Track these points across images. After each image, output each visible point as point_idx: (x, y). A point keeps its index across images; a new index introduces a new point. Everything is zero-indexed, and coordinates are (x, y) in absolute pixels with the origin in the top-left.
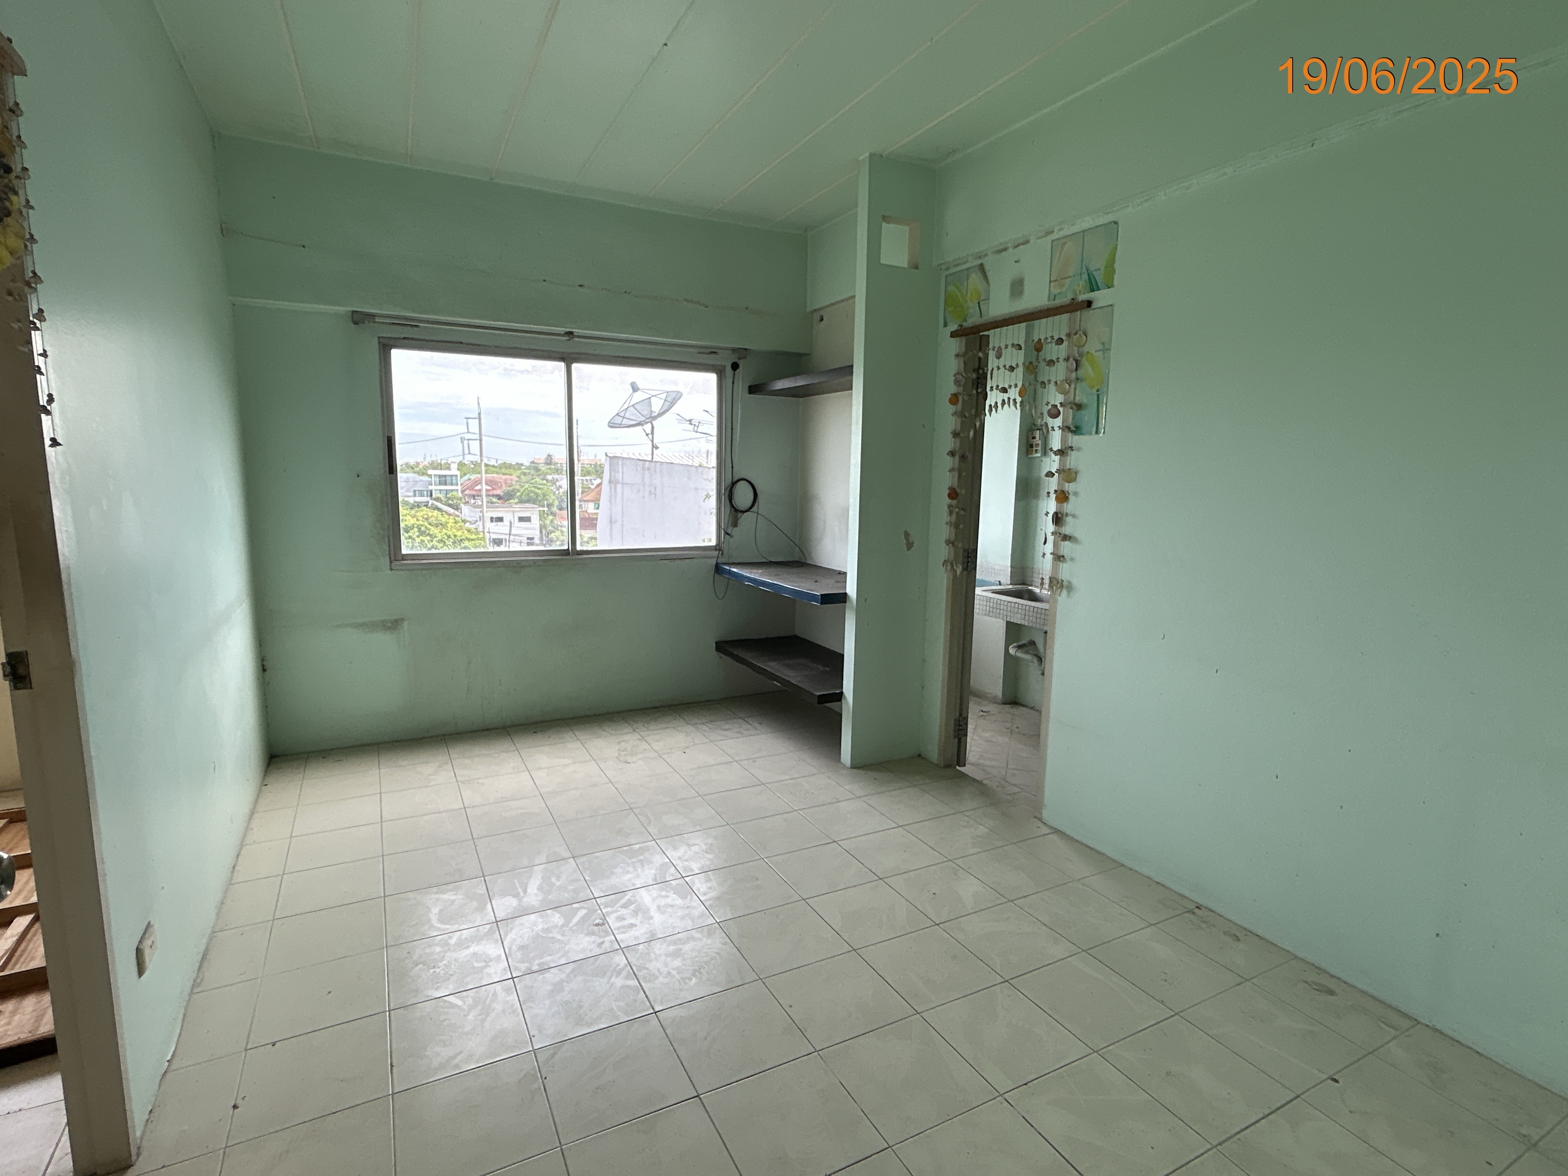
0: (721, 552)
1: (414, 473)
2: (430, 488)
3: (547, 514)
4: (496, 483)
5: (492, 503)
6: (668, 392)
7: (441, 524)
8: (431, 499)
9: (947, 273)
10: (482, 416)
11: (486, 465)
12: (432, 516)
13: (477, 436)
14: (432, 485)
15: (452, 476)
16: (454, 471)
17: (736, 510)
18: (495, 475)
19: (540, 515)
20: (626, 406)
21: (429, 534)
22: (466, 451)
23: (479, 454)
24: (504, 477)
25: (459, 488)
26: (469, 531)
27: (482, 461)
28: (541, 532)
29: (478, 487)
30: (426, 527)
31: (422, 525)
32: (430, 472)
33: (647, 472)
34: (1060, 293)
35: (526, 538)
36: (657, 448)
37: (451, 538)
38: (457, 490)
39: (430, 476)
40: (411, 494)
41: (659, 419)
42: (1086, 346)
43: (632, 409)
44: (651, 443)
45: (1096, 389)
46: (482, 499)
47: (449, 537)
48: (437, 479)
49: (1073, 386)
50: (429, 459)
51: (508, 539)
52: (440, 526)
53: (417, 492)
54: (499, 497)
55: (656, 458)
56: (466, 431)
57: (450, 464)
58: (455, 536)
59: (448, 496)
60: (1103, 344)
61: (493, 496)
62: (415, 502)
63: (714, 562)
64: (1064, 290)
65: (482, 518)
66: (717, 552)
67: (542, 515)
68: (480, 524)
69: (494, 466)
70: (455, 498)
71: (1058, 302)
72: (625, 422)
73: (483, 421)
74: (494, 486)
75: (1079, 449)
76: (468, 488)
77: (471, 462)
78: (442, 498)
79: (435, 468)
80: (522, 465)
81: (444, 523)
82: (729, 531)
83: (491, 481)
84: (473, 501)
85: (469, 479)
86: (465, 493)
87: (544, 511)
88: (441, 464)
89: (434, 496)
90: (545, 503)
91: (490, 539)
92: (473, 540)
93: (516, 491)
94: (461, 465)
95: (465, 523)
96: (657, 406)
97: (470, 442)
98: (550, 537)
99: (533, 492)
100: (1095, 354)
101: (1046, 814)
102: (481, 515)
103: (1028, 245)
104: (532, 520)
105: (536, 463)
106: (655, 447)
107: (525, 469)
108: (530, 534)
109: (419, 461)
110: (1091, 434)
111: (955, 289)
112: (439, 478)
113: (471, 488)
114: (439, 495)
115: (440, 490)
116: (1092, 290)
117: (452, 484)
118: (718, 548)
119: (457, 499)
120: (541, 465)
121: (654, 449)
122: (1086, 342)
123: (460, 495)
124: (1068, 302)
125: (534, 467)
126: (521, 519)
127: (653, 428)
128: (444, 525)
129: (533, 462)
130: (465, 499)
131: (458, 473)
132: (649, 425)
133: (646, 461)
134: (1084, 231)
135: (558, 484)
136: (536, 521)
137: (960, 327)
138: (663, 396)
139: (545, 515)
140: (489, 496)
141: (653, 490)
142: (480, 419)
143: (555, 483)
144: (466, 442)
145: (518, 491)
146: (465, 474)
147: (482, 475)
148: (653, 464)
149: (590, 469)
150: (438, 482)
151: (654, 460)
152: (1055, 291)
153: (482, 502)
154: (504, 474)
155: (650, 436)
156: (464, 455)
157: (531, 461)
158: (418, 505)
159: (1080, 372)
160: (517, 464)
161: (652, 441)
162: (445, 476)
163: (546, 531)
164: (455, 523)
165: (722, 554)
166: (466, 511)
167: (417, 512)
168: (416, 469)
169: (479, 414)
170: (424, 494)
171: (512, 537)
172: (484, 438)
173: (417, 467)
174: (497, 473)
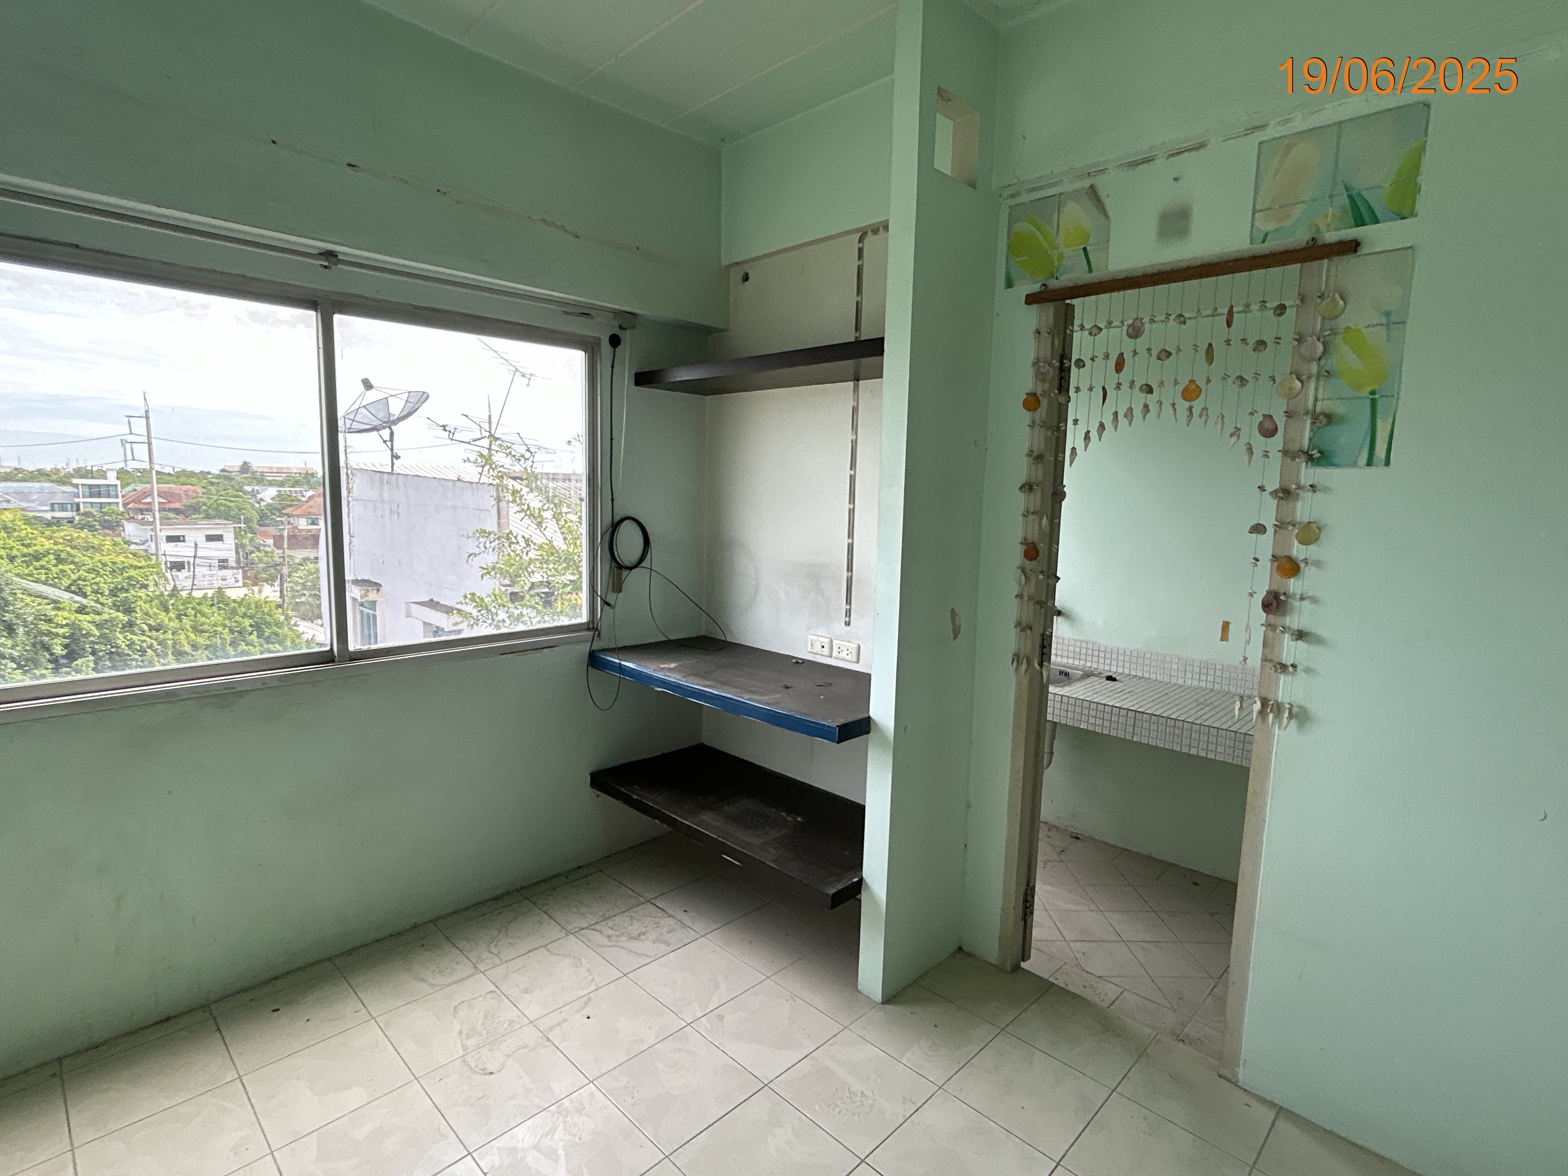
0: (597, 632)
1: (52, 481)
2: (76, 500)
3: (245, 532)
4: (173, 495)
5: (169, 519)
6: (409, 392)
7: (93, 547)
8: (79, 515)
9: (1012, 202)
10: (151, 415)
11: (158, 473)
12: (78, 538)
13: (145, 439)
14: (79, 497)
15: (108, 486)
16: (112, 479)
17: (620, 567)
18: (172, 485)
19: (235, 533)
20: (356, 406)
21: (73, 562)
22: (129, 457)
23: (148, 460)
24: (185, 488)
25: (120, 500)
26: (135, 555)
27: (151, 469)
28: (237, 553)
29: (148, 500)
30: (68, 553)
31: (62, 551)
32: (75, 481)
33: (386, 487)
34: (1276, 230)
35: (217, 561)
36: (398, 457)
37: (107, 566)
38: (118, 503)
39: (76, 486)
40: (48, 508)
41: (401, 424)
42: (1343, 317)
43: (363, 410)
44: (390, 452)
45: (1369, 389)
46: (154, 514)
47: (105, 565)
48: (87, 490)
49: (1312, 385)
50: (74, 465)
51: (192, 562)
52: (92, 550)
53: (56, 506)
54: (177, 511)
55: (397, 470)
56: (129, 432)
57: (105, 472)
58: (114, 563)
59: (103, 510)
60: (1388, 314)
61: (170, 510)
62: (53, 518)
63: (585, 648)
64: (1288, 223)
65: (154, 538)
66: (591, 633)
67: (237, 534)
68: (153, 545)
69: (169, 474)
70: (113, 513)
71: (1273, 245)
72: (356, 426)
73: (151, 420)
74: (169, 499)
75: (1326, 490)
76: (133, 501)
77: (137, 469)
78: (95, 513)
79: (82, 477)
80: (209, 473)
81: (96, 547)
82: (609, 600)
83: (165, 492)
84: (140, 517)
85: (135, 490)
86: (130, 506)
87: (240, 527)
88: (92, 470)
89: (82, 510)
90: (242, 517)
91: (166, 563)
92: (141, 568)
93: (201, 504)
94: (122, 473)
95: (129, 545)
96: (396, 408)
97: (134, 445)
98: (249, 558)
99: (225, 505)
100: (1364, 331)
101: (1243, 1075)
102: (153, 534)
103: (1202, 151)
104: (225, 537)
105: (227, 471)
106: (395, 457)
107: (212, 478)
108: (223, 555)
109: (59, 467)
110: (1354, 465)
111: (1033, 228)
112: (90, 489)
113: (137, 500)
114: (89, 509)
115: (92, 503)
116: (1360, 222)
117: (109, 496)
118: (591, 626)
119: (118, 514)
120: (234, 474)
121: (394, 459)
122: (1344, 309)
123: (121, 509)
124: (1303, 244)
125: (225, 475)
126: (210, 538)
127: (392, 434)
128: (97, 549)
129: (223, 470)
130: (129, 515)
131: (118, 482)
132: (387, 431)
133: (384, 473)
134: (1340, 123)
135: (259, 496)
136: (230, 539)
137: (1043, 287)
138: (405, 396)
139: (243, 533)
140: (164, 510)
141: (395, 508)
142: (147, 418)
143: (255, 496)
144: (128, 446)
145: (205, 504)
146: (128, 484)
147: (152, 486)
148: (394, 477)
149: (300, 478)
150: (88, 494)
151: (394, 472)
152: (1264, 226)
153: (154, 517)
154: (184, 484)
155: (389, 443)
156: (126, 461)
157: (221, 468)
158: (57, 522)
159: (1331, 363)
160: (202, 472)
161: (392, 449)
162: (98, 486)
163: (244, 551)
164: (114, 545)
165: (599, 635)
166: (130, 529)
167: (53, 532)
168: (54, 477)
169: (147, 412)
170: (67, 507)
171: (197, 560)
172: (153, 441)
173: (55, 474)
174: (174, 483)
